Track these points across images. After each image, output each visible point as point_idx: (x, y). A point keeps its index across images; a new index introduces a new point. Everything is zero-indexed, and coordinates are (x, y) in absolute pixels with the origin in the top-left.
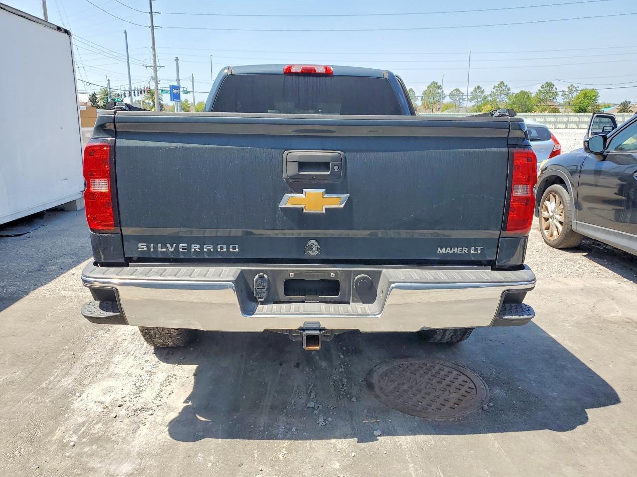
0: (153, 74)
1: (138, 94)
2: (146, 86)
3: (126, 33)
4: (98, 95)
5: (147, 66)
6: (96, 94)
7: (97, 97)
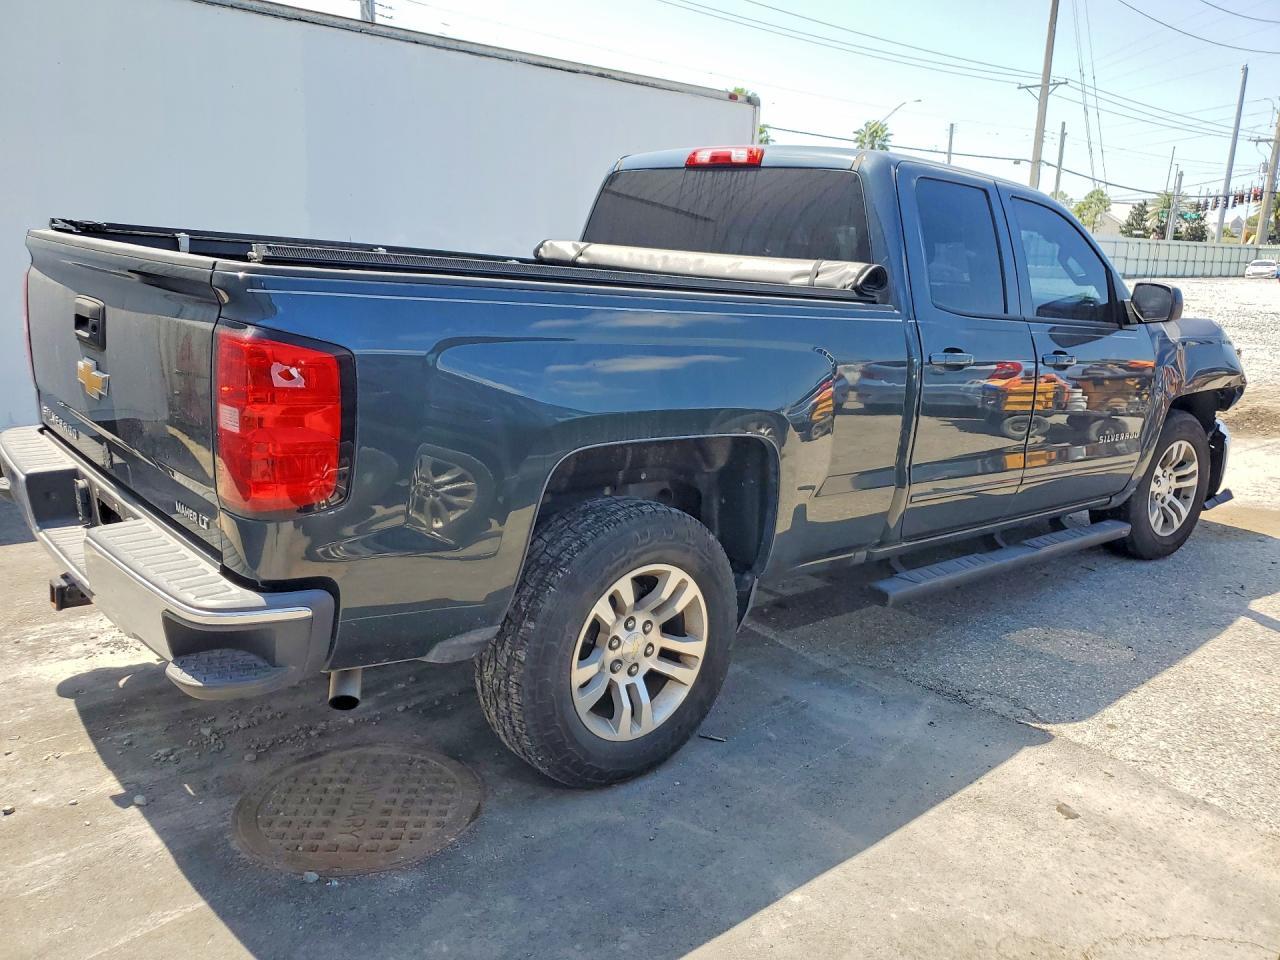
0: (1269, 157)
1: (1234, 202)
2: (1256, 184)
3: (1246, 70)
4: (1151, 205)
5: (1258, 141)
6: (1149, 203)
7: (1148, 209)
